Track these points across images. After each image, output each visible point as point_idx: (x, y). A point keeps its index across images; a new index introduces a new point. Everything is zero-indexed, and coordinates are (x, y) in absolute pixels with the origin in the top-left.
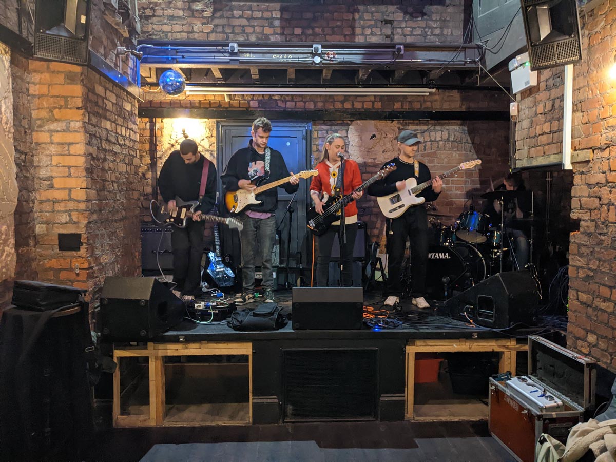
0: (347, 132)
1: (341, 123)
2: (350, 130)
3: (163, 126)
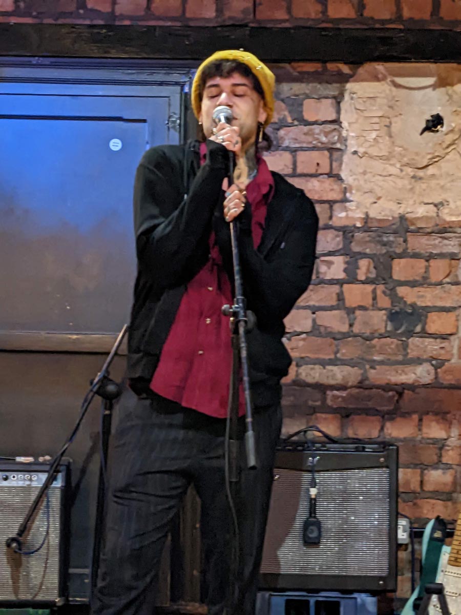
0: (339, 103)
1: (316, 73)
2: (347, 97)
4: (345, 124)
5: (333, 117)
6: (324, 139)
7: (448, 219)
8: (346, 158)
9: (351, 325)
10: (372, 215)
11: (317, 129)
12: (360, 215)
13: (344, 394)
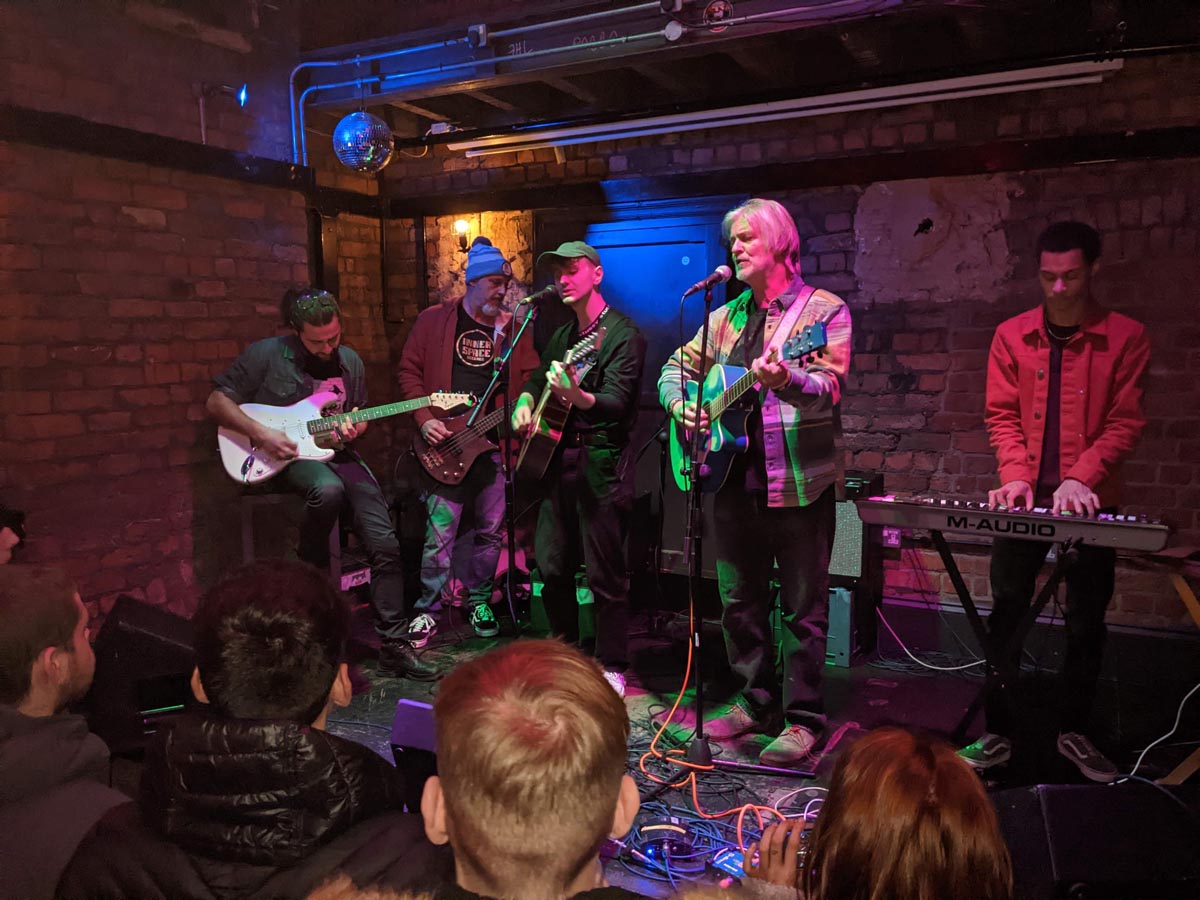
0: (852, 216)
2: (859, 210)
3: (439, 234)
4: (857, 232)
5: (848, 226)
6: (841, 244)
7: (938, 301)
8: (857, 259)
9: (861, 385)
10: (877, 301)
11: (835, 237)
12: (867, 301)
13: (855, 436)
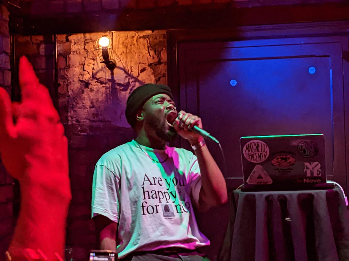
3: (70, 49)
